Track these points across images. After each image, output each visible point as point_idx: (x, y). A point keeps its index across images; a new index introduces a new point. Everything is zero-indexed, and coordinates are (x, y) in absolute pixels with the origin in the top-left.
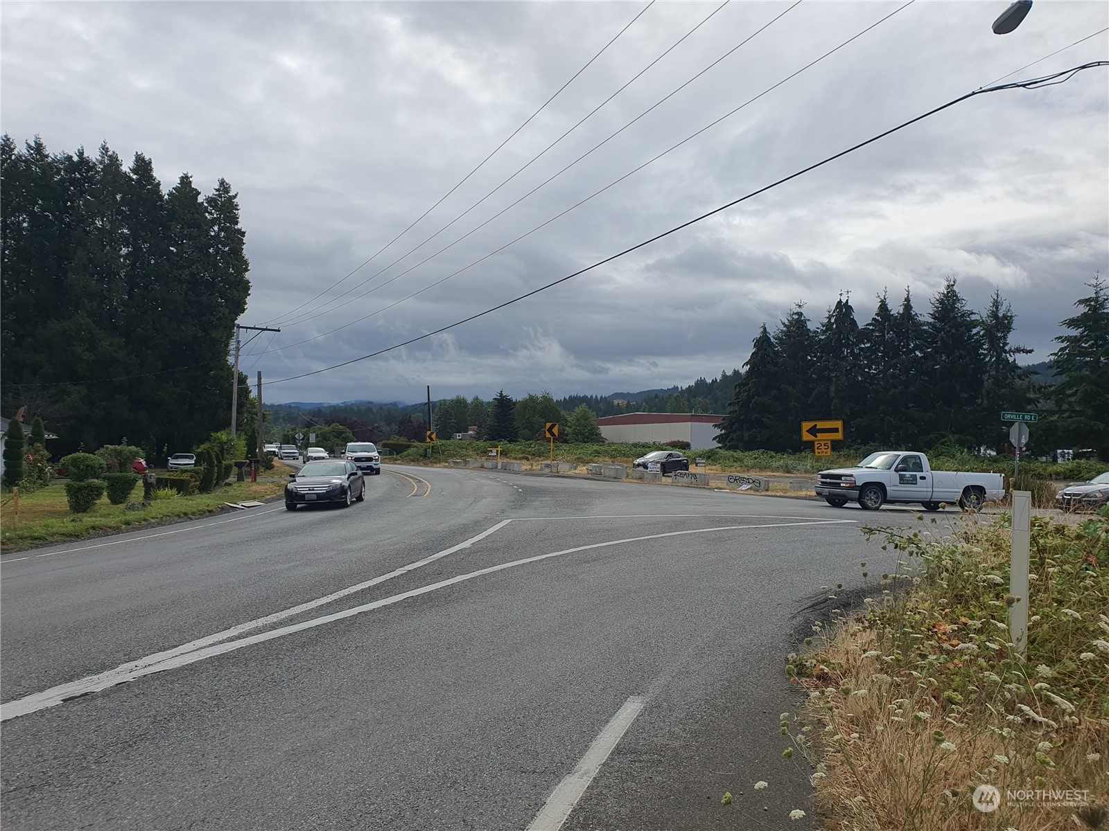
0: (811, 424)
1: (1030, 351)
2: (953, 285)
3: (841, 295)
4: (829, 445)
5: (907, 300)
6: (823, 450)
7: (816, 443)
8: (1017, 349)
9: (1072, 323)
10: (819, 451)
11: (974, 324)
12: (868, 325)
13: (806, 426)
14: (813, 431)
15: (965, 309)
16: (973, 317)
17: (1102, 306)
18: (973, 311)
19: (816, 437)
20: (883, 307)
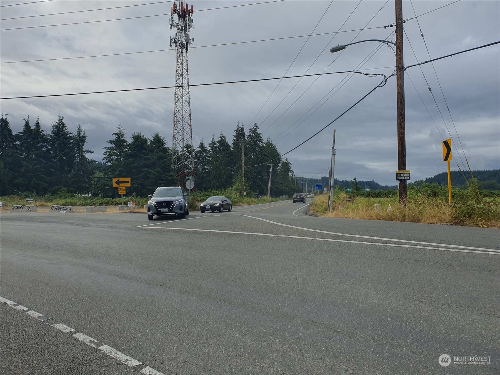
0: (117, 179)
1: (93, 152)
2: (62, 119)
3: (3, 115)
4: (125, 189)
5: (38, 123)
6: (122, 191)
7: (119, 188)
8: (87, 151)
9: (111, 142)
10: (120, 192)
11: (71, 138)
12: (19, 133)
13: (115, 180)
14: (118, 182)
15: (67, 131)
16: (71, 135)
17: (122, 136)
18: (71, 132)
19: (119, 185)
20: (27, 125)
